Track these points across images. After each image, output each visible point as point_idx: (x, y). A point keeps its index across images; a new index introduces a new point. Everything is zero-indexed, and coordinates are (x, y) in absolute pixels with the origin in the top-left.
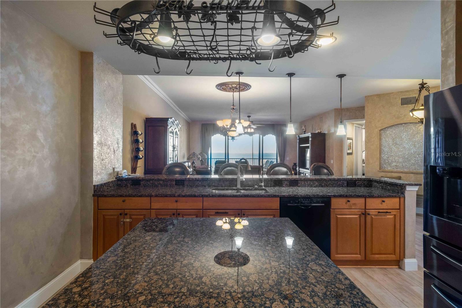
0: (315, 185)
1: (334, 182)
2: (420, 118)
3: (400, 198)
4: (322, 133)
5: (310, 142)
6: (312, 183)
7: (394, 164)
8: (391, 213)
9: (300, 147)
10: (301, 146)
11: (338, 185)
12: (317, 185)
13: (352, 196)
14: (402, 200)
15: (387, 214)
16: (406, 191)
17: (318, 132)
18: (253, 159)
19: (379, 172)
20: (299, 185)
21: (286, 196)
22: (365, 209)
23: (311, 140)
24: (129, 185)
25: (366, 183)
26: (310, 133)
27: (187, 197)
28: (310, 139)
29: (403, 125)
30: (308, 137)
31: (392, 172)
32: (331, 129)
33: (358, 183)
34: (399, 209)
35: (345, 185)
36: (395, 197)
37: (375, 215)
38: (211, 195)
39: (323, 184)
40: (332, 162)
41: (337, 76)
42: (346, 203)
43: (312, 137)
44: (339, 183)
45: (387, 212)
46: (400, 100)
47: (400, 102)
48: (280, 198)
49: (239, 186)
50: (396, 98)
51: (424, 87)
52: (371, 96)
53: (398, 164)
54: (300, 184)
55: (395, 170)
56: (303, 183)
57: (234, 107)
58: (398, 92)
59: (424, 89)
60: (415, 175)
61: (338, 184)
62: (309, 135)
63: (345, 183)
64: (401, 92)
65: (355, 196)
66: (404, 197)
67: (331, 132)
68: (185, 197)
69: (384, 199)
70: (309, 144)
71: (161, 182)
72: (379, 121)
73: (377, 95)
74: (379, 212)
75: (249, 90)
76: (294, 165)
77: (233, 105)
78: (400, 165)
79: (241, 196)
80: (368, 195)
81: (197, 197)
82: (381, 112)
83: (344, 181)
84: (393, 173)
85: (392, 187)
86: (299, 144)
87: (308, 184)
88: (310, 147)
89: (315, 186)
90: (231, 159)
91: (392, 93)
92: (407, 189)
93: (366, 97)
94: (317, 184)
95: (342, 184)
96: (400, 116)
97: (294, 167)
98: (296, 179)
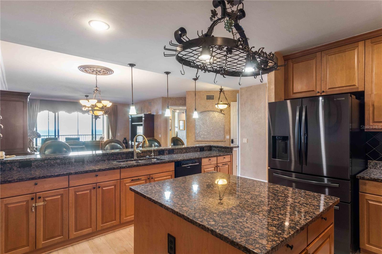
0: (183, 152)
2: (221, 109)
3: (230, 155)
4: (151, 114)
5: (143, 121)
6: (181, 151)
7: (202, 136)
8: (228, 164)
9: (132, 125)
10: (133, 124)
13: (212, 156)
14: (231, 156)
15: (226, 165)
16: (233, 151)
17: (149, 113)
21: (179, 161)
22: (217, 163)
23: (145, 120)
24: (15, 168)
25: (208, 148)
26: (143, 114)
27: (107, 170)
28: (143, 119)
29: (207, 112)
30: (142, 117)
32: (159, 112)
33: (205, 148)
34: (230, 162)
35: (199, 150)
36: (228, 155)
37: (221, 167)
38: (128, 166)
39: (188, 151)
40: (160, 136)
41: (193, 79)
42: (209, 161)
43: (145, 117)
45: (226, 164)
47: (206, 97)
48: (175, 162)
49: (135, 158)
50: (204, 95)
51: (222, 91)
52: (190, 91)
53: (204, 136)
55: (203, 140)
56: (177, 151)
57: (97, 89)
58: (205, 91)
59: (222, 92)
61: (195, 150)
62: (143, 115)
63: (199, 149)
64: (206, 91)
65: (213, 156)
66: (232, 155)
67: (159, 114)
68: (105, 170)
69: (224, 157)
70: (142, 122)
71: (58, 161)
73: (193, 91)
74: (223, 165)
75: (111, 75)
77: (97, 86)
78: (206, 137)
79: (150, 164)
80: (219, 155)
81: (116, 169)
84: (202, 142)
85: (225, 150)
86: (132, 122)
87: (179, 152)
88: (143, 125)
91: (202, 91)
92: (234, 150)
93: (187, 92)
94: (184, 151)
95: (197, 150)
96: (206, 106)
97: (125, 141)
98: (173, 149)
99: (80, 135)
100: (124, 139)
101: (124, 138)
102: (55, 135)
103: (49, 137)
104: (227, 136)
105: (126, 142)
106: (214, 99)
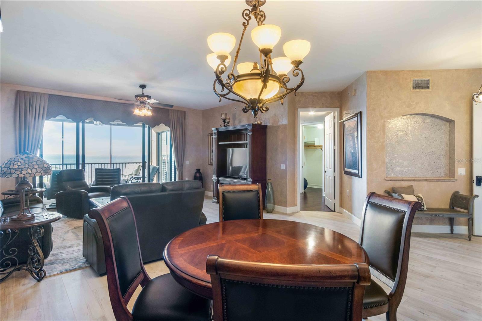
4: (262, 124)
5: (249, 138)
7: (398, 169)
9: (219, 146)
10: (220, 143)
17: (258, 123)
18: (112, 164)
19: (386, 181)
23: (253, 135)
28: (249, 133)
30: (243, 130)
31: (402, 180)
40: (283, 167)
43: (251, 130)
46: (412, 82)
47: (411, 84)
50: (407, 79)
52: (376, 71)
53: (402, 169)
58: (410, 71)
60: (428, 182)
62: (249, 126)
64: (413, 71)
67: (280, 123)
70: (246, 140)
72: (385, 109)
73: (383, 71)
76: (197, 172)
78: (406, 170)
82: (387, 95)
84: (402, 182)
86: (218, 141)
88: (249, 146)
90: (88, 164)
91: (402, 71)
93: (368, 72)
96: (411, 103)
97: (198, 175)
99: (114, 163)
100: (196, 171)
101: (197, 169)
102: (78, 164)
103: (65, 168)
104: (459, 169)
105: (199, 177)
106: (430, 88)
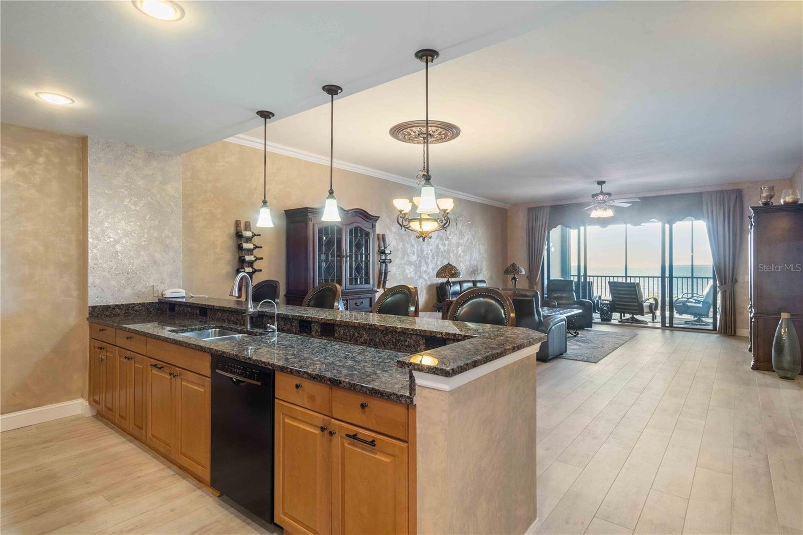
0: (362, 340)
1: (398, 338)
3: (406, 405)
6: (356, 334)
11: (406, 346)
12: (367, 339)
14: (412, 413)
16: (417, 387)
20: (336, 335)
22: (331, 416)
23: (755, 228)
34: (405, 442)
35: (422, 347)
42: (296, 391)
44: (408, 340)
48: (211, 354)
49: (248, 324)
54: (337, 333)
56: (342, 331)
61: (407, 343)
63: (421, 342)
65: (306, 376)
83: (418, 338)
87: (350, 336)
89: (362, 343)
95: (414, 346)
98: (328, 322)
